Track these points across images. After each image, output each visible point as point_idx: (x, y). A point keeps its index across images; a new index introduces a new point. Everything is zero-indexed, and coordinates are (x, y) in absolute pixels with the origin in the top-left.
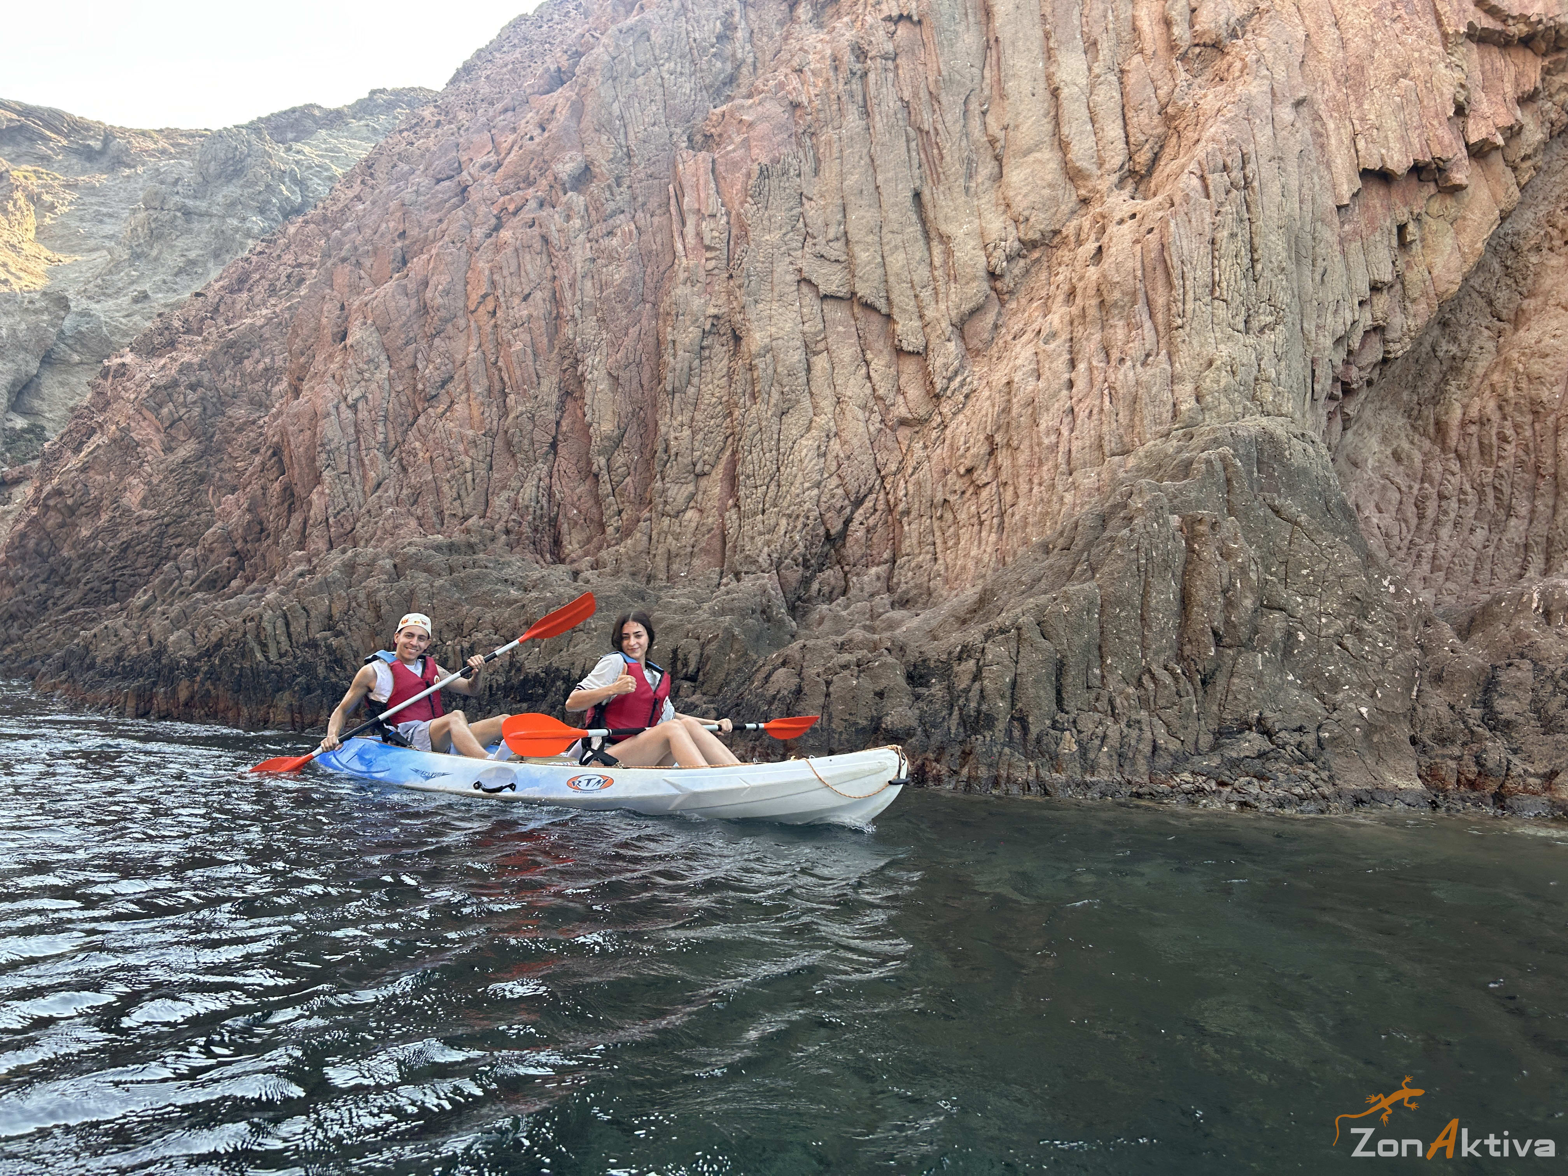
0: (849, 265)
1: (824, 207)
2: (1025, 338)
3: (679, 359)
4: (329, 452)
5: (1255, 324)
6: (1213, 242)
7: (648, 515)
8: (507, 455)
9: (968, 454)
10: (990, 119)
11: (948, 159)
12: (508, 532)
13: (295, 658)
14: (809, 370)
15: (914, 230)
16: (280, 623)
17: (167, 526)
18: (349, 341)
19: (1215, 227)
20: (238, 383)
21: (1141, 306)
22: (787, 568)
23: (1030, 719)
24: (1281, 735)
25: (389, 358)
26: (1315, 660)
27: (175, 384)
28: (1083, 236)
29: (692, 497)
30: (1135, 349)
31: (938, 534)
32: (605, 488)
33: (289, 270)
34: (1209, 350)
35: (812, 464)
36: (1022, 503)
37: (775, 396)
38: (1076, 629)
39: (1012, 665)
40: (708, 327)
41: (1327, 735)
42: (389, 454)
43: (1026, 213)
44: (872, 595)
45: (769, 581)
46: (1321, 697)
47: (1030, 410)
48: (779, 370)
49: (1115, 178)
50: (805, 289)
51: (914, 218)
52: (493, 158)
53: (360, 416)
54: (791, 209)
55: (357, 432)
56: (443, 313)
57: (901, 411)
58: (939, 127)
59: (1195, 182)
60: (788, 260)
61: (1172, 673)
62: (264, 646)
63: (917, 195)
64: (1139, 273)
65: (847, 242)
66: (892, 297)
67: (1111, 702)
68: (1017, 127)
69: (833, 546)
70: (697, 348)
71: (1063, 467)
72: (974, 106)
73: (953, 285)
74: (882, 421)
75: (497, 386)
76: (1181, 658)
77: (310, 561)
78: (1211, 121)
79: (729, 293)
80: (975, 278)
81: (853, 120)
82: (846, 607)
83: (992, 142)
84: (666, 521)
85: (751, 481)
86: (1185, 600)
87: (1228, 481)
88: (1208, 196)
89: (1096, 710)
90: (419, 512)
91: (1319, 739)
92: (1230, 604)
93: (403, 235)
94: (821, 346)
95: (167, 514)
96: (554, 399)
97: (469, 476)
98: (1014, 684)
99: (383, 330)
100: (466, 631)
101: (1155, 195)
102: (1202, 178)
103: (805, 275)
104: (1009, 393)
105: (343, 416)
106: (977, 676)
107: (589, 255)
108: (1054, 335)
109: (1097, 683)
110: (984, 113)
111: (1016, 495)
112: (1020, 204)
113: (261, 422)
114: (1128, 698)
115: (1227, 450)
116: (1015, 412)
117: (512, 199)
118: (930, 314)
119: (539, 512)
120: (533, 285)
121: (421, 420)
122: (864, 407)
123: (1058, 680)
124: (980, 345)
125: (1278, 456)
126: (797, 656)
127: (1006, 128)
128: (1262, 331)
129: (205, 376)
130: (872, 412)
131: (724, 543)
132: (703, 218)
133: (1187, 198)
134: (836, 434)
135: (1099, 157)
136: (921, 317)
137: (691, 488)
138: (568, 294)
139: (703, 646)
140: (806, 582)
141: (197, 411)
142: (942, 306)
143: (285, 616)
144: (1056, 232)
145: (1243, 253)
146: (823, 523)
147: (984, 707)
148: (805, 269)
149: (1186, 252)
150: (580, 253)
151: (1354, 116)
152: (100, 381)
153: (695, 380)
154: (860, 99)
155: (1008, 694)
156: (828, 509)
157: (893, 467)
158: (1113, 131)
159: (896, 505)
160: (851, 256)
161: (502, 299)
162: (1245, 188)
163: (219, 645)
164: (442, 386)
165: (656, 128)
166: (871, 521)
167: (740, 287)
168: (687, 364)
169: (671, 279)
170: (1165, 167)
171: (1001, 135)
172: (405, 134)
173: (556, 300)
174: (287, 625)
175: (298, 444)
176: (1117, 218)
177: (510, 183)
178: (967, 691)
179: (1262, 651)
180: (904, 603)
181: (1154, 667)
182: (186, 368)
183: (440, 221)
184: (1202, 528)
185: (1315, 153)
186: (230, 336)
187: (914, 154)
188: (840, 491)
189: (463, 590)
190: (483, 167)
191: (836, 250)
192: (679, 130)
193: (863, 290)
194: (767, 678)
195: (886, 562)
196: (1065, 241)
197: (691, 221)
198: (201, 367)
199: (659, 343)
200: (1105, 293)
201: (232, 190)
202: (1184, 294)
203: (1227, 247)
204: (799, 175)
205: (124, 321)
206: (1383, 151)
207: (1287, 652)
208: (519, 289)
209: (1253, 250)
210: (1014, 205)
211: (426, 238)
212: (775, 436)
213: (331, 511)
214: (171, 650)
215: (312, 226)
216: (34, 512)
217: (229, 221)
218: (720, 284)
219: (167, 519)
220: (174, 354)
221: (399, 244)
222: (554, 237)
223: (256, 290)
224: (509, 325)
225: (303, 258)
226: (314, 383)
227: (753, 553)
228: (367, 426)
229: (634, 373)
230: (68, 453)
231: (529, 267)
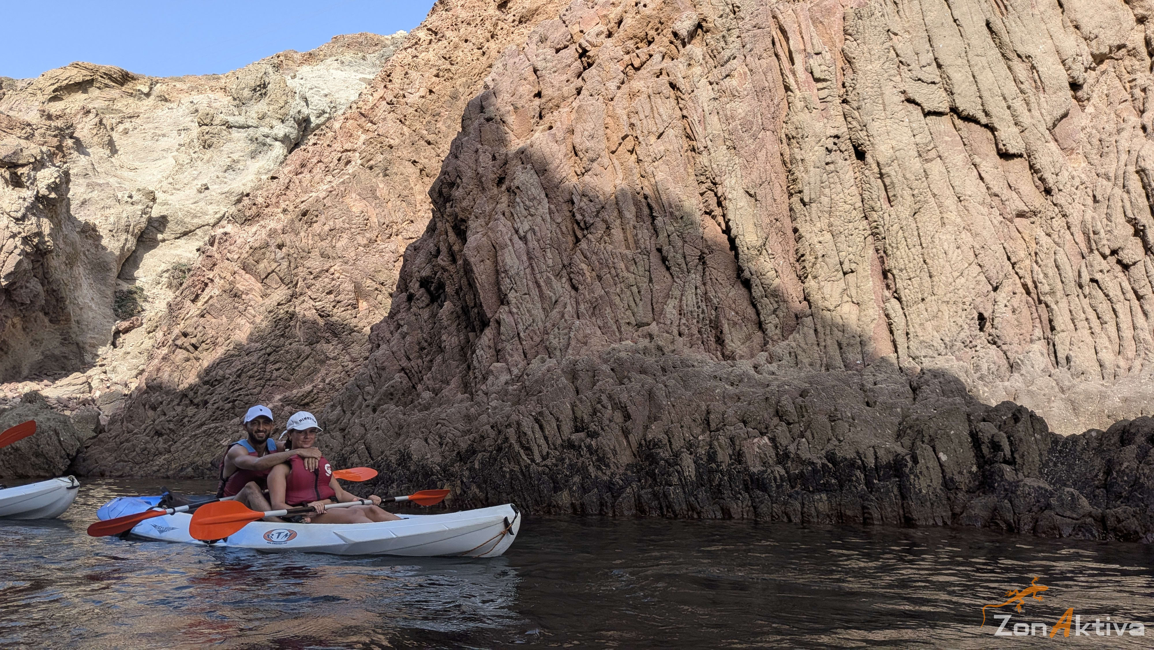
0: (946, 85)
1: (911, 40)
3: (810, 174)
4: (510, 278)
7: (808, 311)
8: (663, 269)
12: (683, 334)
14: (927, 175)
15: (994, 53)
17: (269, 355)
20: (310, 242)
22: (959, 350)
25: (547, 195)
27: (267, 245)
29: (845, 292)
31: (1089, 310)
32: (757, 291)
33: (339, 155)
35: (956, 256)
37: (908, 198)
40: (830, 146)
42: (558, 275)
43: (1096, 31)
44: (1044, 369)
48: (907, 176)
50: (911, 107)
51: (992, 43)
53: (531, 245)
54: (883, 43)
55: (530, 258)
56: (591, 154)
57: (1017, 204)
60: (891, 84)
63: (989, 25)
65: (939, 66)
66: (989, 109)
70: (824, 164)
73: (1041, 95)
74: (1002, 215)
75: (646, 211)
77: (511, 371)
79: (846, 116)
80: (1060, 90)
84: (827, 314)
85: (904, 275)
90: (600, 323)
93: (539, 95)
94: (933, 154)
95: (269, 346)
97: (635, 289)
99: (539, 172)
103: (911, 96)
105: (517, 246)
107: (712, 95)
112: (1088, 25)
113: (332, 270)
117: (635, 57)
118: (1025, 121)
119: (701, 316)
120: (666, 124)
121: (584, 244)
122: (984, 204)
124: (1074, 145)
129: (287, 239)
130: (991, 207)
131: (891, 331)
132: (810, 56)
136: (1018, 124)
137: (842, 284)
138: (699, 129)
141: (285, 264)
142: (1036, 113)
146: (976, 307)
148: (908, 91)
150: (704, 94)
152: (208, 247)
153: (827, 192)
156: (978, 295)
159: (1035, 287)
160: (945, 77)
161: (641, 139)
164: (598, 215)
166: (1015, 302)
167: (857, 109)
168: (819, 178)
169: (788, 109)
173: (690, 135)
174: (542, 429)
175: (482, 272)
177: (629, 44)
182: (272, 233)
183: (568, 81)
186: (303, 206)
188: (982, 278)
190: (598, 34)
191: (932, 73)
193: (964, 106)
195: (1039, 339)
197: (799, 60)
198: (284, 232)
199: (784, 164)
201: (260, 108)
204: (883, 16)
205: (193, 206)
208: (654, 129)
210: (1081, 26)
211: (561, 95)
212: (916, 233)
213: (521, 327)
214: (415, 457)
215: (351, 122)
216: (165, 351)
217: (261, 129)
218: (836, 108)
219: (269, 350)
220: (262, 223)
221: (537, 101)
222: (681, 83)
223: (315, 171)
224: (650, 159)
225: (348, 146)
226: (481, 221)
227: (927, 338)
228: (538, 253)
229: (768, 190)
230: (188, 303)
231: (661, 110)
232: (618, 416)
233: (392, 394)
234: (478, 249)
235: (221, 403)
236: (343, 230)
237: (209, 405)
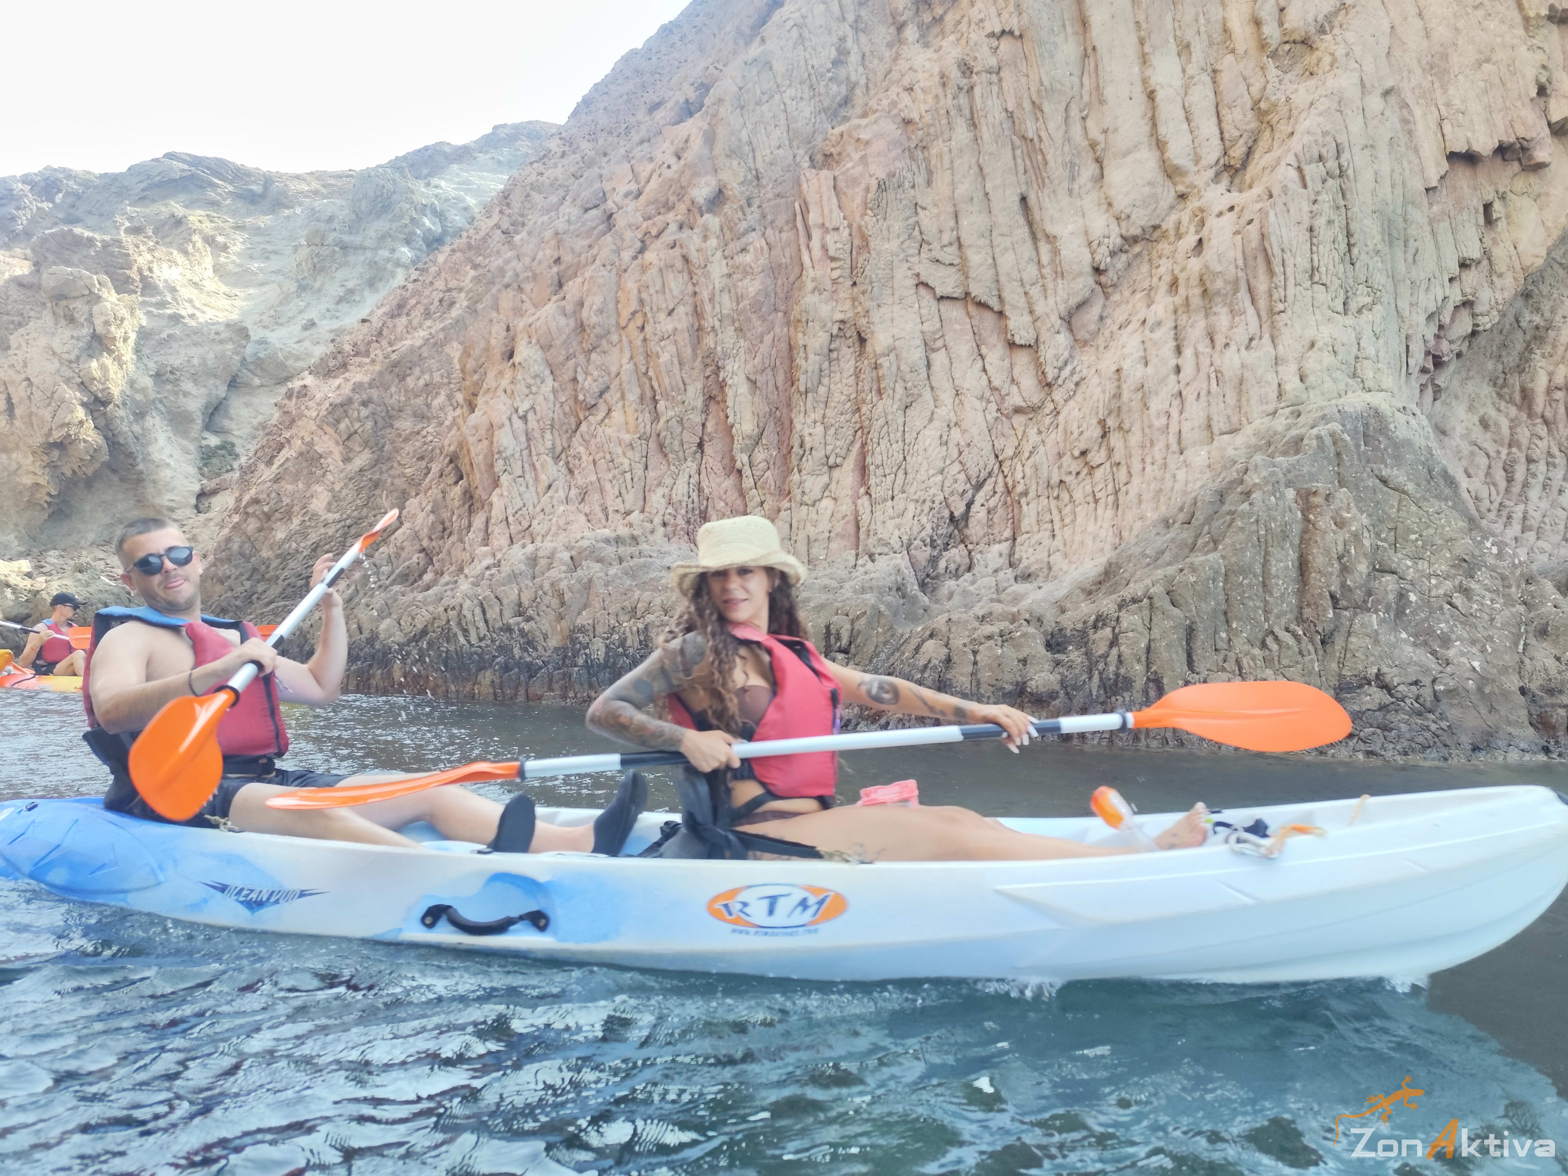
0: (963, 268)
1: (938, 216)
2: (1131, 328)
3: (810, 361)
4: (505, 459)
5: (1353, 306)
6: (1311, 230)
7: (787, 505)
8: (660, 456)
9: (1082, 438)
10: (1090, 123)
11: (1051, 164)
12: (665, 525)
13: (493, 641)
14: (929, 366)
15: (1023, 232)
16: (478, 610)
18: (517, 359)
19: (1313, 215)
20: (403, 399)
21: (1243, 294)
22: (916, 549)
23: (1165, 681)
24: (1400, 688)
25: (552, 373)
26: (1426, 619)
27: (350, 401)
28: (1183, 230)
29: (827, 487)
30: (1241, 335)
31: (1055, 512)
32: (748, 482)
33: (441, 295)
34: (1310, 333)
35: (936, 453)
36: (1136, 481)
37: (900, 390)
38: (1204, 596)
39: (1146, 632)
40: (835, 331)
41: (1442, 688)
42: (557, 458)
43: (1128, 211)
44: (996, 571)
45: (901, 561)
46: (1434, 653)
47: (1140, 394)
48: (903, 367)
49: (1211, 173)
50: (922, 291)
51: (1022, 221)
52: (633, 187)
53: (530, 425)
54: (908, 218)
55: (528, 440)
56: (598, 330)
57: (1016, 400)
58: (1043, 134)
59: (1293, 174)
60: (906, 265)
61: (1295, 636)
62: (465, 632)
63: (1024, 199)
64: (1240, 263)
65: (960, 246)
66: (1004, 295)
67: (1238, 663)
68: (1116, 130)
69: (956, 527)
70: (826, 351)
71: (1175, 447)
72: (1075, 113)
73: (1060, 281)
74: (998, 410)
75: (649, 394)
76: (1300, 619)
77: (494, 555)
78: (1304, 115)
79: (854, 299)
80: (1080, 274)
81: (962, 133)
82: (973, 582)
83: (1093, 145)
84: (804, 509)
85: (880, 472)
86: (1303, 566)
87: (1338, 454)
88: (1305, 186)
89: (1224, 670)
90: (587, 510)
91: (1435, 692)
92: (1345, 570)
93: (558, 261)
94: (939, 343)
95: (349, 517)
96: (699, 403)
97: (628, 476)
98: (1148, 649)
99: (546, 347)
100: (639, 614)
101: (1250, 187)
102: (1299, 169)
103: (923, 279)
104: (1119, 379)
105: (515, 426)
106: (1114, 642)
107: (725, 271)
108: (1159, 324)
109: (1225, 646)
110: (1084, 119)
111: (1130, 474)
112: (1121, 203)
113: (424, 433)
114: (1253, 659)
115: (1336, 426)
116: (1126, 396)
117: (654, 224)
118: (1039, 309)
119: (690, 506)
120: (676, 301)
121: (584, 427)
122: (981, 398)
123: (1188, 644)
124: (1087, 336)
125: (1383, 429)
126: (944, 629)
127: (1105, 131)
128: (1360, 311)
129: (375, 393)
130: (989, 401)
131: (858, 528)
132: (827, 231)
133: (1285, 190)
134: (956, 424)
135: (1196, 154)
136: (1031, 312)
137: (825, 479)
138: (708, 307)
139: (853, 622)
140: (933, 561)
141: (369, 424)
142: (1051, 301)
143: (481, 605)
144: (1156, 227)
145: (1340, 238)
146: (948, 506)
147: (1122, 671)
148: (922, 274)
149: (1286, 241)
150: (718, 269)
151: (1440, 103)
152: (286, 402)
153: (825, 381)
154: (967, 112)
155: (1143, 658)
156: (952, 493)
157: (1010, 452)
158: (1208, 128)
159: (1014, 487)
160: (963, 258)
161: (649, 315)
162: (1340, 176)
163: (424, 632)
164: (601, 396)
165: (781, 151)
166: (992, 503)
167: (864, 293)
168: (817, 367)
169: (800, 289)
170: (1260, 160)
171: (1100, 138)
172: (535, 165)
173: (697, 313)
174: (484, 612)
175: (478, 451)
176: (1216, 211)
177: (651, 209)
178: (1105, 656)
179: (1376, 611)
180: (1027, 577)
181: (1276, 630)
182: (358, 387)
183: (590, 246)
184: (1316, 500)
185: (1403, 139)
186: (394, 356)
187: (1019, 161)
188: (962, 477)
189: (634, 577)
190: (626, 195)
191: (950, 255)
192: (801, 152)
193: (978, 290)
194: (917, 649)
195: (1007, 540)
196: (1164, 235)
197: (816, 234)
198: (371, 385)
199: (791, 348)
200: (1208, 283)
201: (381, 225)
202: (1285, 280)
203: (1325, 234)
204: (913, 187)
205: (296, 346)
206: (1469, 134)
207: (1400, 613)
208: (664, 305)
209: (1349, 235)
210: (1115, 204)
211: (579, 263)
212: (901, 428)
213: (510, 511)
214: (382, 636)
215: (458, 254)
216: (236, 518)
217: (381, 252)
218: (845, 291)
219: (348, 522)
220: (347, 375)
221: (555, 269)
222: (694, 256)
223: (413, 314)
224: (657, 338)
225: (453, 284)
226: (487, 397)
227: (885, 536)
228: (537, 434)
229: (770, 376)
230: (262, 466)
231: (673, 285)
232: (555, 602)
233: (407, 575)
234: (476, 428)
235: (293, 580)
236: (440, 386)
237: (280, 582)
